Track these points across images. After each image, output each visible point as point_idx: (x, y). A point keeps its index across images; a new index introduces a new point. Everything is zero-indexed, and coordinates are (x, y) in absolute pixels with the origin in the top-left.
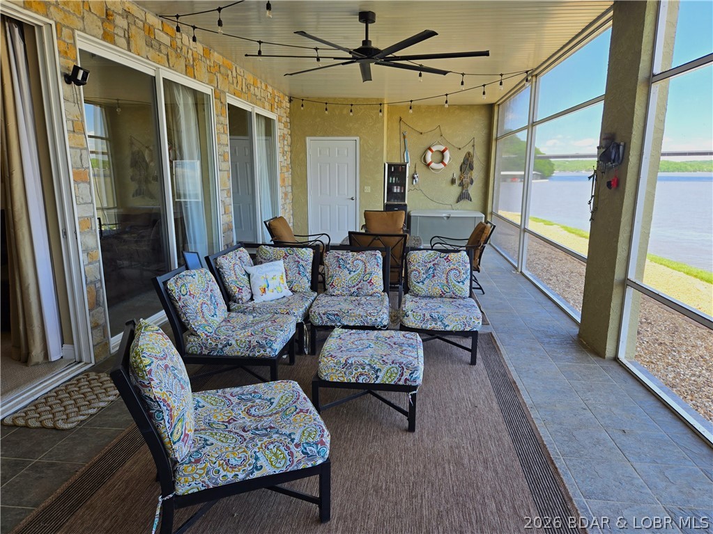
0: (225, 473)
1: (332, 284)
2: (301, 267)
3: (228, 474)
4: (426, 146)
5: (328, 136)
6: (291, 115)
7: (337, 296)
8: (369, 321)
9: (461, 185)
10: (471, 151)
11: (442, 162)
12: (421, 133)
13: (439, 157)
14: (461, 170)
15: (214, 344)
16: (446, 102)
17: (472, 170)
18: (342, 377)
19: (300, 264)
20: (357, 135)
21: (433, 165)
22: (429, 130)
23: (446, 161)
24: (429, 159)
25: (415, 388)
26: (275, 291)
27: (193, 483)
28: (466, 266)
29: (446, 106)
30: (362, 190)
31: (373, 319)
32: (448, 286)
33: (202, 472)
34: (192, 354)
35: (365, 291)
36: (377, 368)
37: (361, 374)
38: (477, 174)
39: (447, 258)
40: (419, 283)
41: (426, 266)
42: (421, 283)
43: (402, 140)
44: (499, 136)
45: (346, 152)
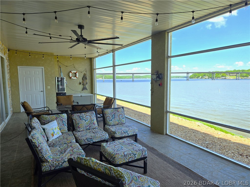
1: (79, 127)
2: (64, 122)
4: (69, 71)
5: (29, 66)
7: (82, 131)
8: (103, 138)
9: (83, 84)
10: (85, 73)
11: (76, 76)
12: (67, 66)
13: (74, 75)
14: (83, 79)
15: (57, 163)
17: (87, 79)
18: (124, 161)
19: (63, 120)
20: (43, 66)
21: (72, 78)
22: (70, 65)
23: (77, 76)
24: (71, 76)
25: (146, 157)
26: (57, 134)
28: (124, 113)
30: (46, 88)
31: (104, 137)
32: (120, 120)
34: (46, 172)
35: (92, 127)
36: (135, 154)
37: (130, 158)
38: (88, 81)
39: (118, 111)
40: (110, 121)
41: (111, 114)
42: (111, 121)
43: (59, 68)
44: (95, 68)
45: (38, 72)
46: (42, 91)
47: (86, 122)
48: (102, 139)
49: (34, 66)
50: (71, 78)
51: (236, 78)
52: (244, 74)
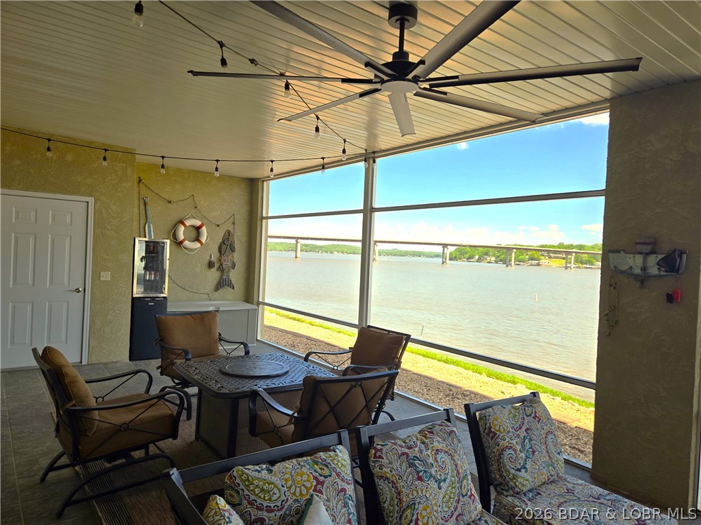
1: (417, 524)
4: (176, 218)
9: (221, 269)
10: (231, 229)
11: (197, 239)
12: (170, 202)
13: (194, 233)
14: (220, 251)
17: (234, 251)
20: (91, 196)
21: (187, 243)
22: (180, 198)
23: (203, 239)
24: (181, 236)
30: (96, 276)
38: (239, 257)
39: (536, 416)
42: (523, 470)
43: (142, 207)
44: (264, 215)
45: (68, 217)
46: (78, 291)
49: (54, 192)
50: (181, 242)
51: (566, 264)
52: (584, 255)
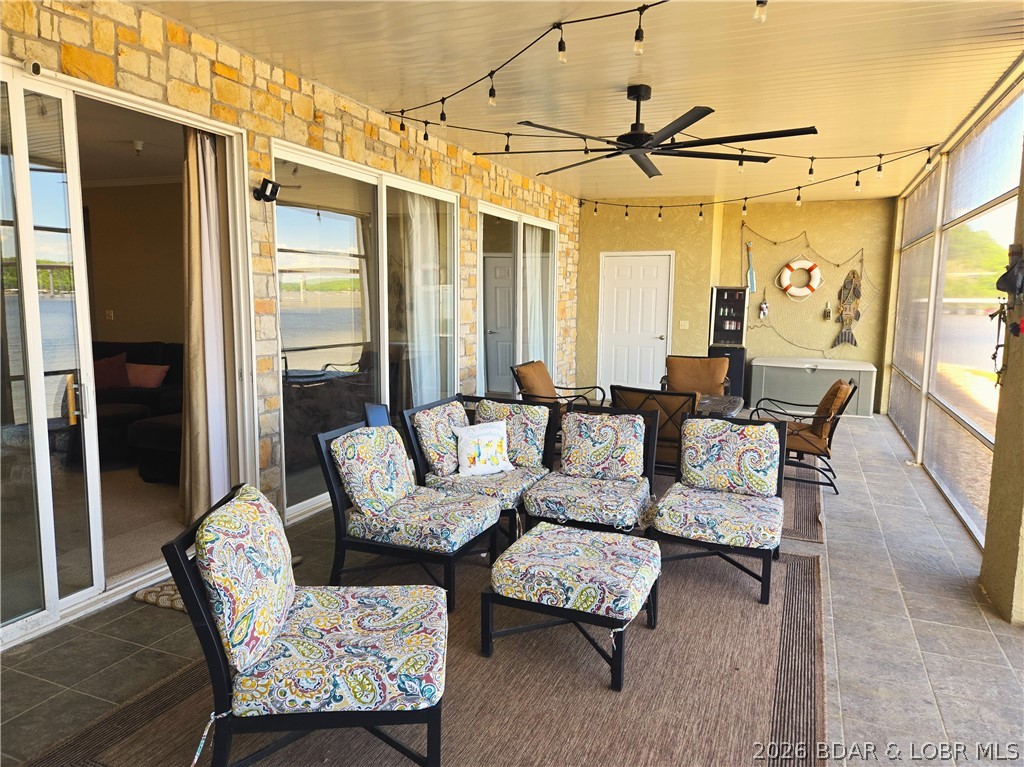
0: (293, 697)
1: (568, 459)
2: (529, 432)
3: (297, 699)
4: (783, 261)
5: (631, 251)
6: (581, 224)
7: (574, 476)
8: (604, 517)
9: (840, 320)
10: (857, 268)
11: (808, 285)
12: (775, 244)
13: (804, 277)
14: (840, 298)
15: (379, 526)
16: (799, 198)
17: (858, 297)
18: (520, 592)
19: (529, 427)
20: (672, 249)
21: (792, 290)
22: (789, 238)
23: (815, 284)
24: (786, 282)
25: (621, 623)
26: (488, 462)
27: (252, 703)
28: (771, 447)
29: (799, 203)
30: (676, 325)
31: (611, 515)
32: (740, 476)
33: (263, 690)
34: (354, 537)
35: (614, 473)
36: (567, 585)
37: (546, 592)
38: (867, 304)
39: (742, 433)
40: (695, 467)
41: (707, 443)
42: (698, 468)
43: (745, 253)
44: (903, 245)
45: (655, 271)
46: (661, 338)
47: (595, 449)
48: (603, 519)
49: (644, 249)
50: (785, 290)
